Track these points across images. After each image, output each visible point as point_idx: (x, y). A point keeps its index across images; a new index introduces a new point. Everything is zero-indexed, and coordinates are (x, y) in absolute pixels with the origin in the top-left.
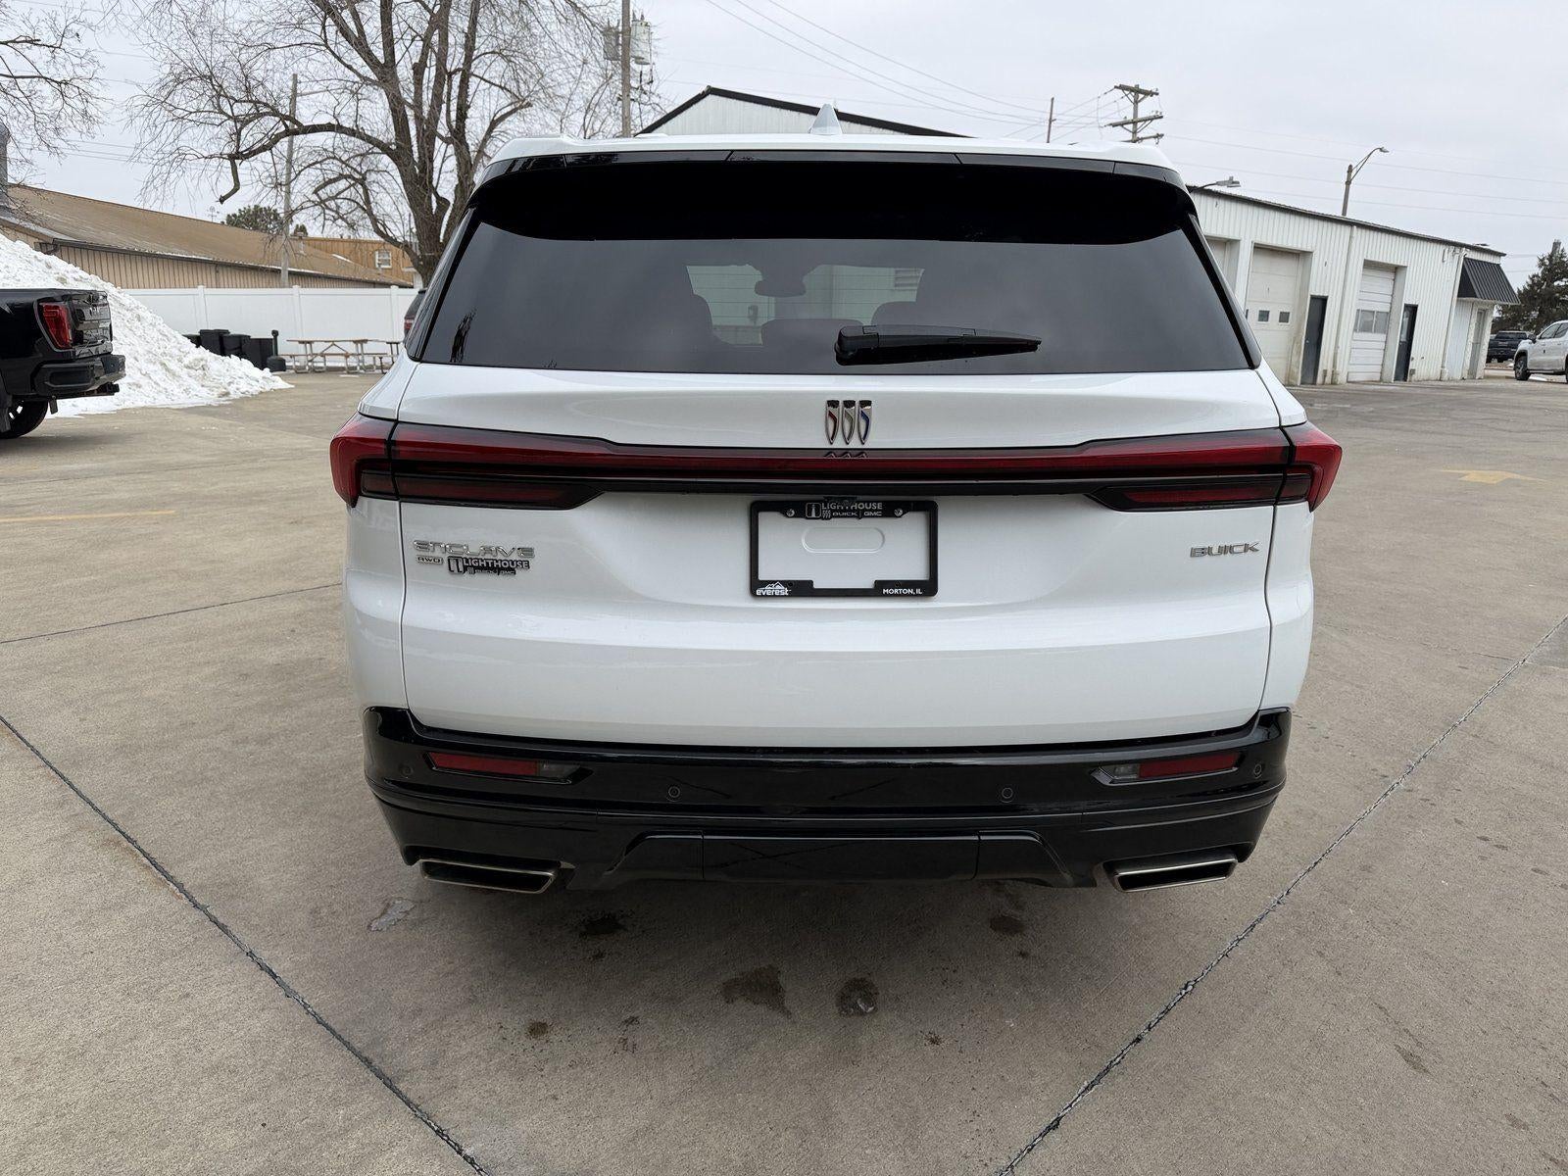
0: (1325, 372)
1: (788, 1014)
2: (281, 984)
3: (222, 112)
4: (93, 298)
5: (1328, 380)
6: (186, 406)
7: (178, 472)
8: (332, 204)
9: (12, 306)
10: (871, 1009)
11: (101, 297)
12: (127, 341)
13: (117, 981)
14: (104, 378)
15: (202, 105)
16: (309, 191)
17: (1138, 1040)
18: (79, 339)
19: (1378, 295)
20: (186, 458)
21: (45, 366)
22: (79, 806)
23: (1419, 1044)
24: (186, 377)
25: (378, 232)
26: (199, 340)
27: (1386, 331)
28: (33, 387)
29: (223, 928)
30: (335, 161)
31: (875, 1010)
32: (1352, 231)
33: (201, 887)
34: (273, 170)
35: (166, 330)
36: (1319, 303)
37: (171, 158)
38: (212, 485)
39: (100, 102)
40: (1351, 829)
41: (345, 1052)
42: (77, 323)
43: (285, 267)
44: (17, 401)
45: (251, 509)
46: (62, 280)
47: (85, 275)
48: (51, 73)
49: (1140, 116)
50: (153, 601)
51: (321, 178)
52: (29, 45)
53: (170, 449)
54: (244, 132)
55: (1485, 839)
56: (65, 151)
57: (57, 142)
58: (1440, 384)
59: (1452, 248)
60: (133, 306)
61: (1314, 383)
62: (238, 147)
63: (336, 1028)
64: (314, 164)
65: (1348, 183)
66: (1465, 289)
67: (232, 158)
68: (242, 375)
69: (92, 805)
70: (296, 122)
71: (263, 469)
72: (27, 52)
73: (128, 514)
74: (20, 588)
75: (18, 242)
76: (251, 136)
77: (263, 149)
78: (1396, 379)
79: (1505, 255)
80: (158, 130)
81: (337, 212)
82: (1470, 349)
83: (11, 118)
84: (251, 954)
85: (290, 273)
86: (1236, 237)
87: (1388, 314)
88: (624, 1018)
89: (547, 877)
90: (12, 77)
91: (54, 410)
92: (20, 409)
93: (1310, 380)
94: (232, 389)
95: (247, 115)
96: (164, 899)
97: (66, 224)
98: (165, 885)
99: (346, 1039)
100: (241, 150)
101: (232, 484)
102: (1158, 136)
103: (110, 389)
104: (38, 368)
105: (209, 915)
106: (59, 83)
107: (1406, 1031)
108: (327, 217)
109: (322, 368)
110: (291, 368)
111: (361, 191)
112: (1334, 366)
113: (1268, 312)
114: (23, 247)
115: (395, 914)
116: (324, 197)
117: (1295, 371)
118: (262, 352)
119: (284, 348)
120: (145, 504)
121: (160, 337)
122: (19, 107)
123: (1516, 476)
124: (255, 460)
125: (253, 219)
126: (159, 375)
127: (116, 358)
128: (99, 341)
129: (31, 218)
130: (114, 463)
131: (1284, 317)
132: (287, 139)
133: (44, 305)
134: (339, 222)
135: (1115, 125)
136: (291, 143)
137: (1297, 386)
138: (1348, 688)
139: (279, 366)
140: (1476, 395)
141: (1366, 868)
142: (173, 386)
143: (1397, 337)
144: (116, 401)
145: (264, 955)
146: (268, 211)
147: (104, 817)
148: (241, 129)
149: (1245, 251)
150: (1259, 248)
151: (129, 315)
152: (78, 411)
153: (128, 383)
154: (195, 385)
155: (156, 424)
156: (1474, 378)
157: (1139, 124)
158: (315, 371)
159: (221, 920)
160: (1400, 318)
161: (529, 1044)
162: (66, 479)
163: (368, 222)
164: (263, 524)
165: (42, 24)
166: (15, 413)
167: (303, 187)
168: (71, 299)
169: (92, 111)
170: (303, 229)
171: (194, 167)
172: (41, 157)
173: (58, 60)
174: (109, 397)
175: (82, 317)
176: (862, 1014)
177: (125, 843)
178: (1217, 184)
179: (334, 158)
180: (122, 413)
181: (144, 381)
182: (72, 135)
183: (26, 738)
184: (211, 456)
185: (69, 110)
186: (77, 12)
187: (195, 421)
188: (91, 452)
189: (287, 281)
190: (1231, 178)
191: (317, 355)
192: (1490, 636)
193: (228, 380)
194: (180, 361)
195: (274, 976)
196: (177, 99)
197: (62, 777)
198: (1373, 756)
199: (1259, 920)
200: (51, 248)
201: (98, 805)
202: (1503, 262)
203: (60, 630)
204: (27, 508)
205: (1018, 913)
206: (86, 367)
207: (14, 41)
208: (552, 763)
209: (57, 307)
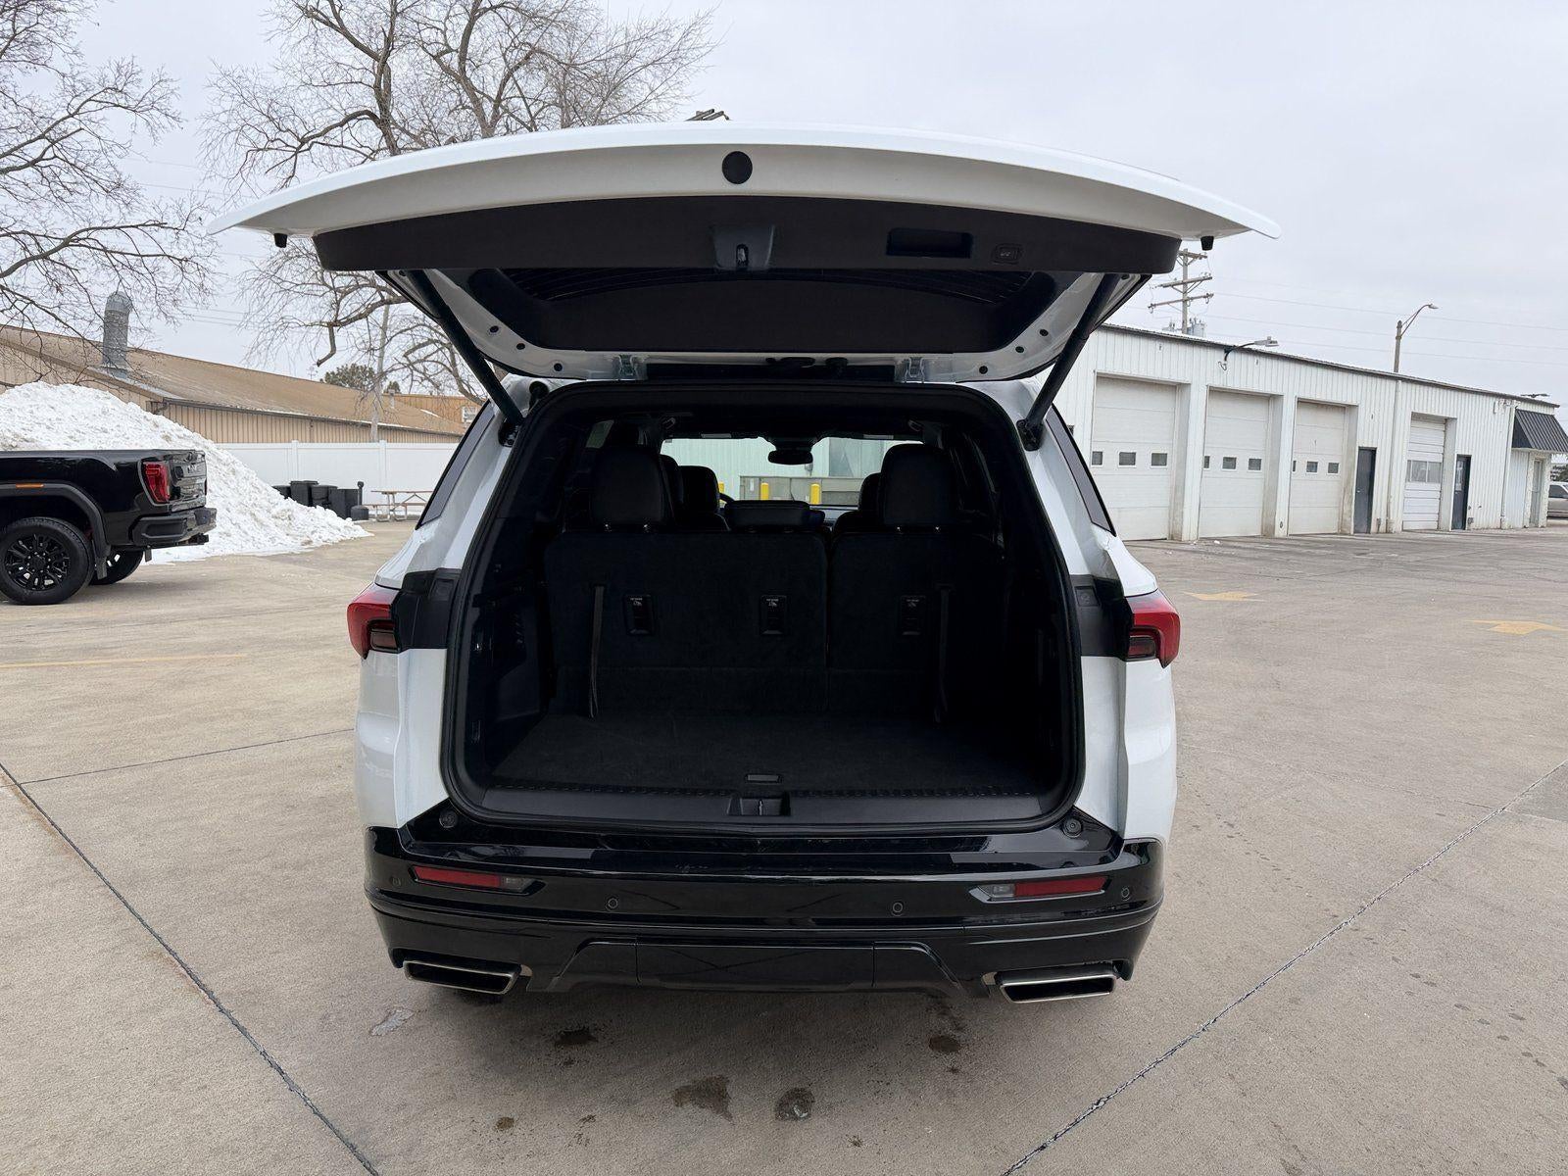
0: (1379, 521)
1: (729, 1117)
2: (286, 1080)
3: (325, 284)
4: (191, 457)
5: (1382, 528)
6: (271, 554)
7: (254, 617)
8: (419, 366)
9: (118, 465)
10: (804, 1115)
11: (200, 456)
12: (221, 493)
13: (146, 1073)
14: (196, 530)
15: (307, 279)
16: (399, 354)
17: (1043, 1148)
18: (176, 493)
19: (1429, 446)
20: (264, 603)
21: (143, 519)
22: (130, 921)
23: (1303, 1159)
24: (273, 526)
25: (463, 391)
26: (287, 492)
27: (1440, 480)
28: (131, 537)
29: (243, 1030)
30: (425, 328)
31: (809, 1115)
32: (1397, 387)
33: (229, 995)
34: (367, 336)
35: (258, 482)
36: (1368, 454)
37: (275, 327)
38: (285, 629)
39: (216, 277)
40: (1290, 964)
41: (335, 1139)
42: (175, 480)
43: (376, 422)
44: (116, 549)
45: (316, 652)
46: (167, 438)
47: (188, 432)
48: (175, 252)
49: (1190, 277)
50: (218, 738)
51: (411, 343)
52: (156, 228)
53: (250, 595)
54: (342, 304)
55: (1417, 976)
56: (180, 321)
57: (174, 311)
58: (1500, 533)
59: (1502, 401)
60: (230, 461)
61: (1368, 532)
62: (337, 315)
63: (329, 1118)
64: (406, 330)
65: (1399, 338)
66: (1519, 440)
67: (331, 325)
68: (324, 522)
69: (142, 921)
71: (334, 615)
72: (155, 235)
73: (205, 657)
74: (101, 724)
75: (131, 404)
76: (348, 307)
77: (360, 317)
78: (1454, 528)
79: (1558, 406)
80: (266, 301)
81: (424, 374)
82: (1529, 497)
83: (135, 291)
84: (263, 1053)
85: (380, 427)
86: (1279, 392)
87: (1441, 464)
88: (583, 1116)
89: (508, 979)
90: (139, 255)
91: (148, 558)
92: (117, 558)
93: (1365, 527)
94: (314, 538)
95: (348, 286)
96: (195, 1005)
97: (175, 384)
98: (198, 993)
99: (336, 1128)
100: (339, 318)
101: (303, 629)
102: (1208, 296)
103: (200, 539)
104: (137, 521)
105: (232, 1019)
106: (180, 260)
107: (1295, 1147)
108: (414, 378)
109: (403, 516)
110: (373, 517)
111: (448, 354)
112: (1388, 515)
113: (1316, 463)
114: (135, 409)
115: (394, 1022)
116: (413, 359)
117: (1348, 519)
118: (345, 503)
119: (368, 499)
120: (220, 647)
121: (252, 489)
122: (143, 282)
123: (1545, 627)
124: (327, 606)
125: (348, 377)
126: (247, 523)
127: (208, 511)
128: (195, 496)
129: (143, 379)
130: (199, 608)
131: (1333, 468)
132: (384, 307)
133: (146, 463)
134: (426, 383)
135: (1165, 286)
136: (387, 311)
137: (1350, 534)
138: (1322, 832)
139: (364, 515)
140: (1536, 544)
141: (1295, 1001)
142: (261, 536)
143: (1451, 486)
144: (206, 549)
145: (275, 1054)
146: (364, 369)
147: (151, 931)
148: (341, 300)
149: (1289, 405)
150: (1302, 403)
151: (225, 469)
152: (171, 558)
153: (220, 533)
154: (281, 534)
155: (242, 570)
156: (1537, 527)
157: (1189, 285)
158: (396, 519)
159: (242, 1024)
160: (1453, 469)
161: (495, 1136)
162: (152, 623)
163: (454, 384)
164: (327, 667)
165: (170, 210)
166: (113, 561)
167: (395, 350)
168: (172, 459)
169: (208, 284)
170: (395, 386)
171: (295, 335)
172: (159, 324)
173: (182, 241)
174: (200, 546)
175: (181, 476)
176: (796, 1118)
177: (167, 955)
178: (1256, 343)
179: (424, 325)
180: (210, 561)
181: (233, 530)
182: (189, 306)
183: (91, 860)
184: (288, 601)
185: (187, 284)
186: (201, 198)
187: (277, 568)
188: (179, 597)
189: (376, 435)
190: (1269, 338)
191: (398, 504)
192: (1476, 784)
193: (312, 529)
194: (269, 511)
195: (282, 1073)
196: (284, 274)
197: (119, 896)
198: (1329, 897)
199: (1181, 1045)
200: (160, 406)
201: (147, 921)
202: (1556, 413)
203: (132, 764)
204: (114, 650)
205: (957, 1035)
206: (178, 520)
207: (144, 225)
208: (515, 877)
209: (158, 466)
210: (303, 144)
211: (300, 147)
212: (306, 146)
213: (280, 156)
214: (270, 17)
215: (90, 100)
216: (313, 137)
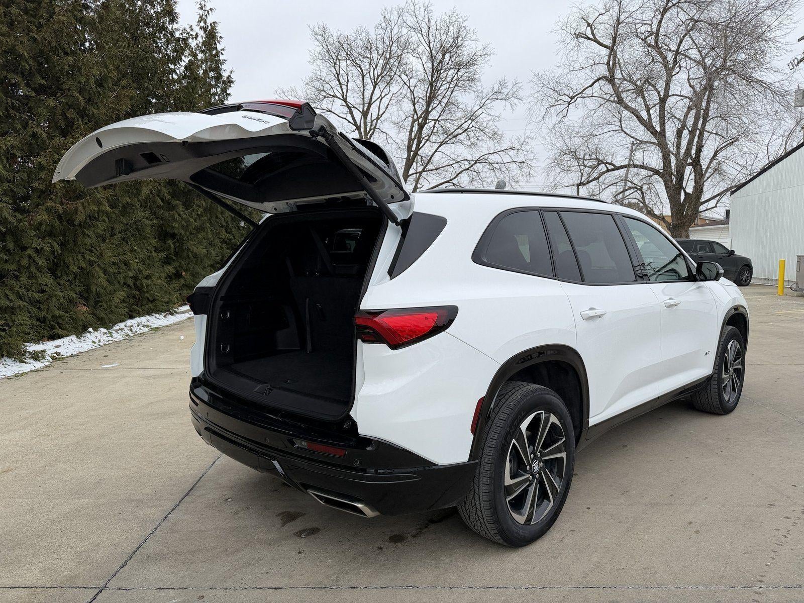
1: (283, 526)
10: (303, 537)
39: (535, 168)
52: (510, 150)
67: (578, 185)
70: (613, 165)
72: (509, 153)
77: (594, 179)
111: (640, 194)
116: (619, 198)
132: (607, 174)
165: (516, 141)
169: (532, 172)
173: (520, 154)
205: (409, 538)
207: (506, 150)
210: (572, 99)
211: (570, 101)
212: (573, 101)
213: (563, 107)
214: (559, 43)
215: (488, 99)
216: (577, 95)
